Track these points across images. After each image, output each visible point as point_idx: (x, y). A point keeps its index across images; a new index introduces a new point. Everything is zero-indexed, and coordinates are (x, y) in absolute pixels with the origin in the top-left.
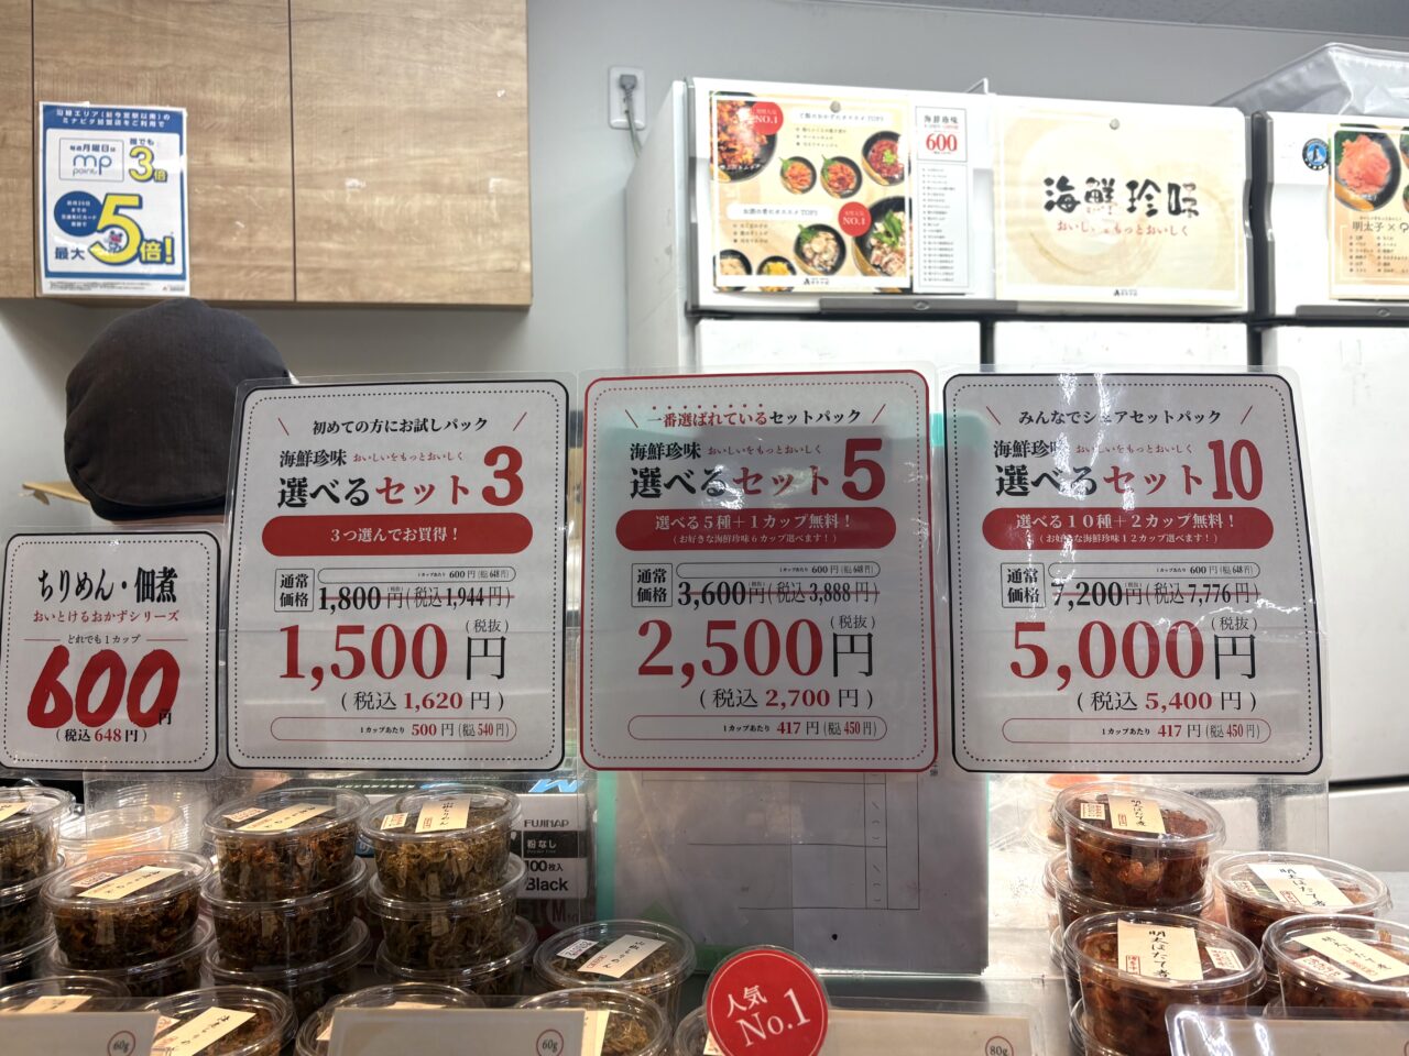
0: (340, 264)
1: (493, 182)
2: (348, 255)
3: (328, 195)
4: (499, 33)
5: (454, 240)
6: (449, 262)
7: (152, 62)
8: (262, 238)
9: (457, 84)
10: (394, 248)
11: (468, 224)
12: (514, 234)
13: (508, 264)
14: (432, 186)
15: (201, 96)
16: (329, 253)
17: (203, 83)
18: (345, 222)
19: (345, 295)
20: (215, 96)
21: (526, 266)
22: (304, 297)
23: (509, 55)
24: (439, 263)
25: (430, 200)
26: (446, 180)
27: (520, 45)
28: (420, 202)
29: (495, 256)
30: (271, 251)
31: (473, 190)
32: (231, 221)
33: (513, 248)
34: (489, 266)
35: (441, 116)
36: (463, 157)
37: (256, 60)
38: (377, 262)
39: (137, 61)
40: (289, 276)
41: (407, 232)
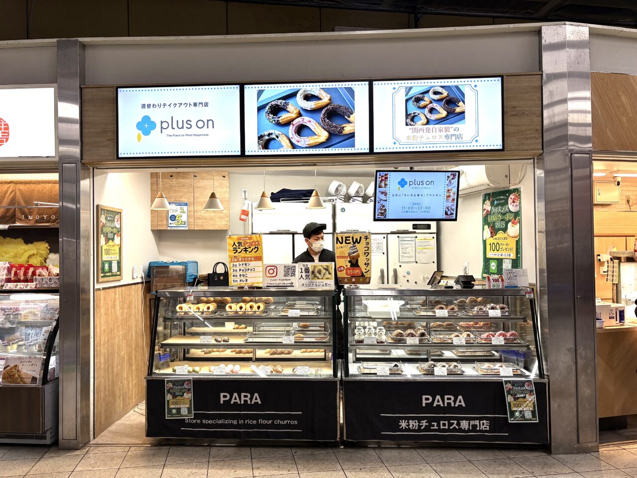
0: (201, 224)
3: (199, 214)
4: (225, 189)
5: (218, 220)
6: (217, 223)
7: (174, 195)
10: (209, 221)
11: (221, 218)
12: (227, 219)
13: (226, 223)
16: (199, 222)
17: (181, 197)
18: (202, 218)
19: (202, 229)
21: (229, 224)
22: (195, 229)
23: (226, 192)
24: (215, 224)
25: (214, 214)
27: (228, 190)
29: (224, 222)
31: (221, 212)
33: (227, 221)
34: (222, 224)
37: (189, 194)
38: (207, 224)
39: (172, 195)
40: (193, 226)
41: (211, 219)
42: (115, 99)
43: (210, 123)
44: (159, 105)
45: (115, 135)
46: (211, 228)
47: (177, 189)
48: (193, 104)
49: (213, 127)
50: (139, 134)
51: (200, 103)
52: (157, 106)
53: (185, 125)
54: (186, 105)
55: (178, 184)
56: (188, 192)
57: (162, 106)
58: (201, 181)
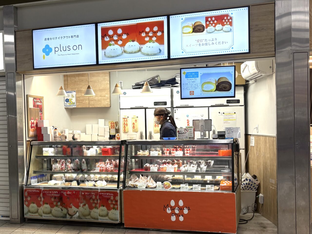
0: (93, 104)
1: (106, 96)
2: (94, 103)
3: (92, 98)
4: (107, 81)
5: (103, 101)
6: (102, 103)
7: (77, 87)
8: (86, 102)
9: (103, 87)
10: (98, 102)
11: (104, 100)
12: (108, 100)
13: (108, 103)
14: (101, 96)
15: (81, 89)
17: (81, 88)
18: (93, 100)
19: (93, 107)
20: (82, 89)
21: (110, 104)
22: (90, 107)
23: (108, 83)
24: (101, 103)
25: (101, 98)
26: (102, 96)
28: (100, 98)
29: (107, 102)
30: (87, 103)
31: (105, 96)
32: (84, 100)
33: (108, 102)
34: (106, 103)
35: (102, 90)
36: (104, 93)
38: (96, 103)
39: (76, 87)
40: (88, 105)
41: (99, 101)
42: (32, 36)
43: (80, 46)
44: (54, 38)
45: (32, 56)
46: (99, 106)
47: (79, 83)
48: (71, 37)
49: (82, 49)
50: (44, 55)
51: (74, 36)
52: (53, 39)
53: (67, 49)
54: (67, 37)
55: (79, 80)
56: (85, 85)
57: (55, 39)
58: (92, 77)
